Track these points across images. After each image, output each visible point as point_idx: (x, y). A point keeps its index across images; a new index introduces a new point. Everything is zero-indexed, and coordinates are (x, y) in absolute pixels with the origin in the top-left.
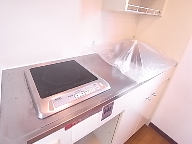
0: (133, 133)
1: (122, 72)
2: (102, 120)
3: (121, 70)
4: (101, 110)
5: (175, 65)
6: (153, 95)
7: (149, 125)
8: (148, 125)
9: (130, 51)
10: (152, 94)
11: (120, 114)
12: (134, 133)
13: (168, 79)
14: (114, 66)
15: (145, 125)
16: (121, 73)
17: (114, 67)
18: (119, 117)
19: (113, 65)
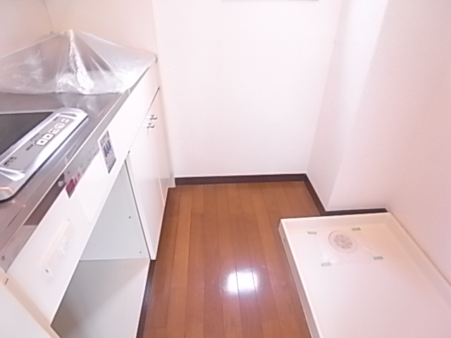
0: (162, 204)
1: (84, 93)
2: (109, 172)
3: (80, 90)
4: (99, 149)
5: (155, 59)
6: (150, 129)
7: (176, 184)
8: (174, 186)
9: (71, 51)
10: (148, 127)
11: (125, 161)
12: (164, 206)
13: (159, 89)
14: (60, 91)
15: (169, 189)
16: (84, 95)
17: (60, 93)
18: (127, 168)
19: (58, 91)
